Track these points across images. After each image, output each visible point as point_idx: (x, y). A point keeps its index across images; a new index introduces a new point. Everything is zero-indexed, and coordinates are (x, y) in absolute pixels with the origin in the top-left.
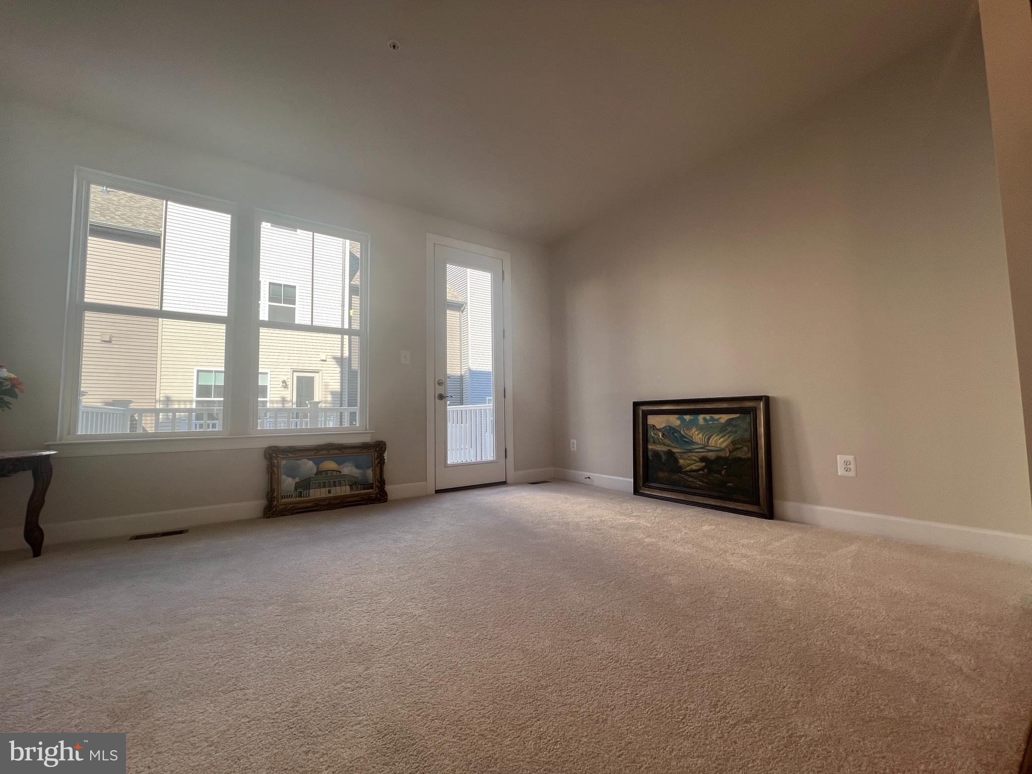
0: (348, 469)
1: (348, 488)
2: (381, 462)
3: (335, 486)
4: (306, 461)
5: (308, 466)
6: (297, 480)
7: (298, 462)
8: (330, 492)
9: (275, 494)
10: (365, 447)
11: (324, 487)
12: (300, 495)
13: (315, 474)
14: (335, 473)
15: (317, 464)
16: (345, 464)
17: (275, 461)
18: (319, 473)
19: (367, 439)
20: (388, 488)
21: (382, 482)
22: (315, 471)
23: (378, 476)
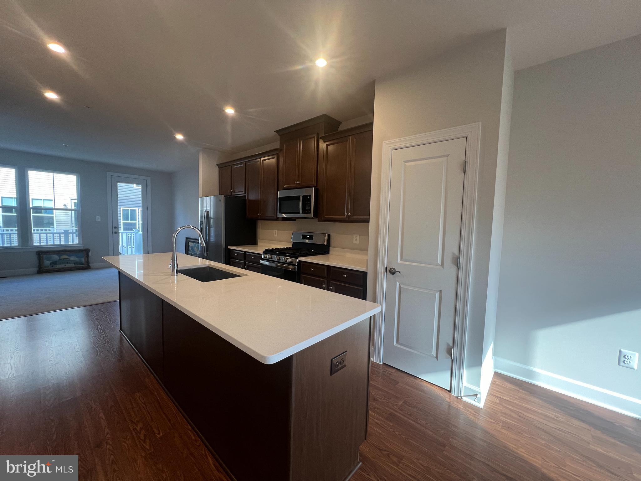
0: (73, 258)
1: (73, 264)
2: (88, 256)
3: (67, 263)
4: (54, 255)
5: (56, 257)
6: (51, 262)
7: (51, 256)
8: (65, 266)
9: (42, 266)
10: (80, 251)
11: (63, 264)
12: (52, 267)
13: (59, 260)
14: (67, 260)
15: (59, 257)
16: (72, 256)
17: (41, 255)
18: (60, 259)
19: (82, 248)
20: (90, 265)
21: (88, 263)
22: (58, 259)
23: (86, 260)
